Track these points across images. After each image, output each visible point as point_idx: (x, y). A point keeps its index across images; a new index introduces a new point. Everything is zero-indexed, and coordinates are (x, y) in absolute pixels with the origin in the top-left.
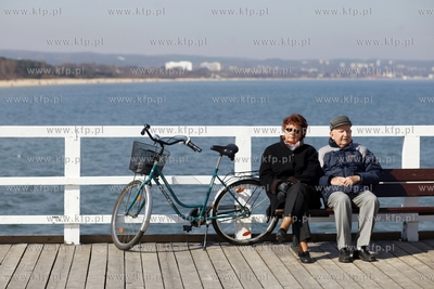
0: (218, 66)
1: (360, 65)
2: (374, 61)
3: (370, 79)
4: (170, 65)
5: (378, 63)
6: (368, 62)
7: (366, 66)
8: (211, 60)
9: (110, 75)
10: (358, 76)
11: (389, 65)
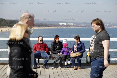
0: (72, 24)
1: (107, 24)
2: (111, 23)
3: (111, 28)
4: (61, 24)
5: (112, 24)
6: (109, 23)
7: (109, 24)
8: (70, 23)
9: (48, 26)
10: (107, 27)
11: (115, 24)
